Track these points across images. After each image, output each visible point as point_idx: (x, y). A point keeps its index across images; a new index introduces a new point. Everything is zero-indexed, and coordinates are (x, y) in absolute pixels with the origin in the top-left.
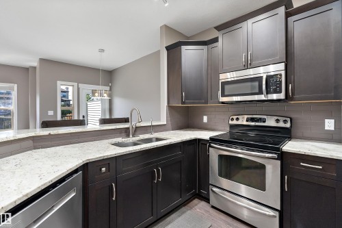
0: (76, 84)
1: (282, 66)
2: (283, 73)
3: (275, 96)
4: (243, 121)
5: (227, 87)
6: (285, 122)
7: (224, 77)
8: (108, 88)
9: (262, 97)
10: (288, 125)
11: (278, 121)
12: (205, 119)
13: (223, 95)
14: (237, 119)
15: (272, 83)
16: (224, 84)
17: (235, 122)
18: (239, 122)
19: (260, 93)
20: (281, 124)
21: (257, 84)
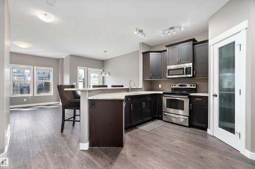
0: (86, 68)
1: (191, 64)
2: (192, 67)
3: (189, 76)
4: (177, 86)
5: (170, 72)
6: (194, 86)
7: (169, 67)
8: (102, 70)
9: (184, 76)
10: (195, 87)
11: (191, 86)
12: (160, 86)
13: (169, 75)
14: (175, 86)
15: (188, 71)
16: (169, 70)
17: (174, 87)
18: (176, 87)
19: (183, 74)
20: (193, 87)
21: (182, 70)
